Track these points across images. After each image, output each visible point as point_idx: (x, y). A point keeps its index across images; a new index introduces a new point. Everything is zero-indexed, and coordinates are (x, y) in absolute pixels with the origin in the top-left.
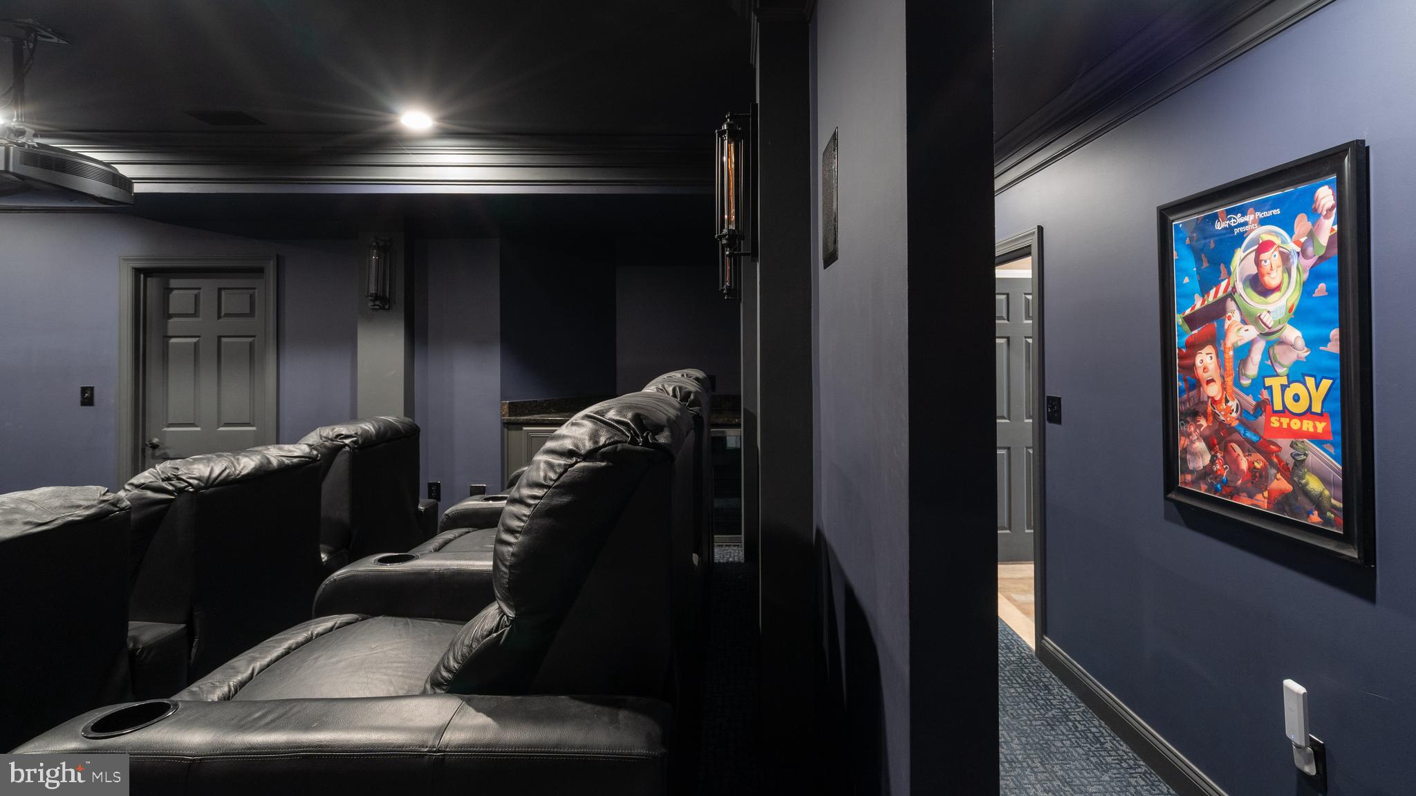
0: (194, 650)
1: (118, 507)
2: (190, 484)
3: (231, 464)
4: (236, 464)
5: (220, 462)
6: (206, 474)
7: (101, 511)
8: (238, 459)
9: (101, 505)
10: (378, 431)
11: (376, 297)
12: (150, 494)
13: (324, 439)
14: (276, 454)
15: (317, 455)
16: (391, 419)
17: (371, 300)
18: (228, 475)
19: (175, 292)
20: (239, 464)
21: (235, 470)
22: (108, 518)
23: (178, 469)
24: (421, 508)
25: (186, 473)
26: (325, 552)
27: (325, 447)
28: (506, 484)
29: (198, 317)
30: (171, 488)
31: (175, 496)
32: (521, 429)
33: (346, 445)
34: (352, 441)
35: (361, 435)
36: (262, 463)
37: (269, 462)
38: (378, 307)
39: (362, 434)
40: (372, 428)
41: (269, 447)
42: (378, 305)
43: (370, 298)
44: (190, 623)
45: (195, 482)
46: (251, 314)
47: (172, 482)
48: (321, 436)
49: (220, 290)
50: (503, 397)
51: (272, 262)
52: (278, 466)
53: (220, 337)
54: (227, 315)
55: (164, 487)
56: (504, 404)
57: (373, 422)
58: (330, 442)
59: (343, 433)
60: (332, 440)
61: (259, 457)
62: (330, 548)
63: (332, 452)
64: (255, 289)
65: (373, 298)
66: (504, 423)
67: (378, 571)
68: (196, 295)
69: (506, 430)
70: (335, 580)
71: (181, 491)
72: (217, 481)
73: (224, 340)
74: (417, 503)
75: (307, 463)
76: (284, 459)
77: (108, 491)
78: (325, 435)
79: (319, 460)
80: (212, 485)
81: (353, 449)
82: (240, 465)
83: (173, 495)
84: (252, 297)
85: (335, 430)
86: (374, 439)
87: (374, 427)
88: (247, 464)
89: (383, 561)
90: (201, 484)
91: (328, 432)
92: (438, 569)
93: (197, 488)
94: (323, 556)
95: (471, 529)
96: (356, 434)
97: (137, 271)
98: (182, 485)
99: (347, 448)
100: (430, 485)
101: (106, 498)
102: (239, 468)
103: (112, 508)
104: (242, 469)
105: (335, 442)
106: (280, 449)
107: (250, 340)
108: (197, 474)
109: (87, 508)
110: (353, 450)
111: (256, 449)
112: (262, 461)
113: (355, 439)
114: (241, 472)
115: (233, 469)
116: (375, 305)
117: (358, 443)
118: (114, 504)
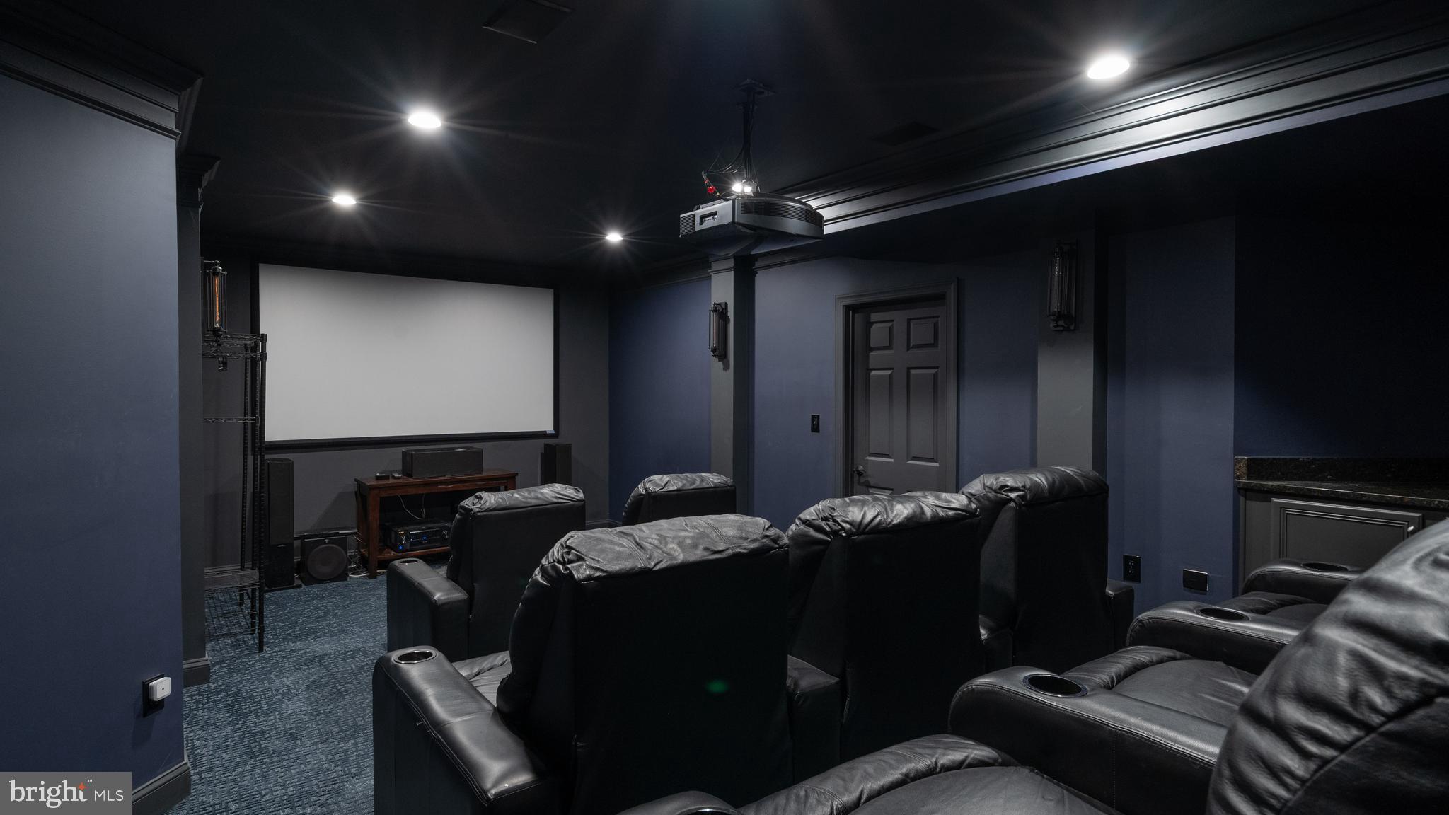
0: (846, 710)
1: (778, 544)
2: (843, 528)
3: (883, 510)
4: (889, 510)
5: (874, 506)
6: (859, 518)
7: (764, 546)
8: (892, 506)
9: (764, 540)
10: (1052, 485)
11: (1059, 316)
12: (812, 532)
13: (987, 490)
14: (931, 504)
15: (976, 509)
16: (1069, 470)
17: (1053, 320)
18: (880, 523)
19: (875, 326)
20: (892, 510)
21: (887, 517)
22: (768, 554)
23: (834, 509)
24: (1110, 592)
25: (840, 516)
26: (985, 628)
27: (988, 499)
28: (1241, 586)
29: (892, 349)
30: (827, 529)
31: (830, 538)
32: (1270, 501)
33: (1011, 500)
34: (1018, 496)
35: (1030, 489)
36: (914, 512)
37: (923, 512)
38: (1062, 328)
39: (1031, 487)
40: (1044, 481)
41: (927, 494)
42: (1062, 326)
43: (1052, 318)
44: (842, 677)
45: (847, 526)
46: (934, 344)
47: (829, 523)
48: (984, 485)
49: (909, 320)
50: (1238, 450)
51: (952, 286)
52: (932, 517)
53: (909, 369)
54: (916, 346)
55: (822, 527)
56: (1239, 461)
57: (1046, 473)
58: (993, 493)
59: (1009, 484)
60: (995, 491)
61: (913, 505)
62: (991, 624)
63: (994, 505)
64: (938, 317)
65: (1056, 318)
66: (1239, 489)
67: (1027, 697)
68: (890, 328)
69: (1242, 499)
70: (973, 689)
71: (835, 533)
72: (869, 528)
73: (913, 372)
74: (1105, 585)
75: (964, 518)
76: (939, 510)
77: (771, 526)
78: (988, 484)
79: (978, 516)
80: (863, 533)
81: (1019, 505)
82: (892, 512)
83: (829, 537)
84: (936, 325)
85: (1000, 480)
86: (1047, 494)
87: (1047, 479)
88: (901, 511)
89: (1036, 683)
90: (853, 529)
91: (991, 480)
92: (1114, 724)
93: (849, 533)
94: (983, 631)
95: (1178, 654)
96: (1024, 486)
97: (848, 308)
98: (836, 528)
99: (1013, 504)
100: (1127, 559)
101: (768, 533)
102: (891, 516)
103: (772, 544)
104: (894, 517)
105: (999, 495)
106: (938, 498)
107: (934, 371)
108: (850, 517)
109: (754, 541)
110: (1020, 507)
111: (914, 494)
112: (916, 510)
113: (1022, 493)
114: (892, 521)
115: (885, 516)
116: (1058, 326)
117: (1026, 499)
118: (775, 540)
